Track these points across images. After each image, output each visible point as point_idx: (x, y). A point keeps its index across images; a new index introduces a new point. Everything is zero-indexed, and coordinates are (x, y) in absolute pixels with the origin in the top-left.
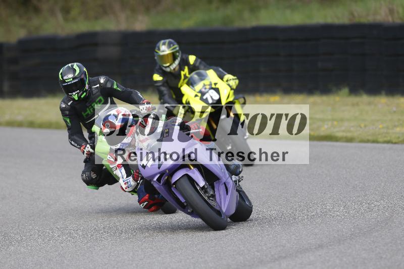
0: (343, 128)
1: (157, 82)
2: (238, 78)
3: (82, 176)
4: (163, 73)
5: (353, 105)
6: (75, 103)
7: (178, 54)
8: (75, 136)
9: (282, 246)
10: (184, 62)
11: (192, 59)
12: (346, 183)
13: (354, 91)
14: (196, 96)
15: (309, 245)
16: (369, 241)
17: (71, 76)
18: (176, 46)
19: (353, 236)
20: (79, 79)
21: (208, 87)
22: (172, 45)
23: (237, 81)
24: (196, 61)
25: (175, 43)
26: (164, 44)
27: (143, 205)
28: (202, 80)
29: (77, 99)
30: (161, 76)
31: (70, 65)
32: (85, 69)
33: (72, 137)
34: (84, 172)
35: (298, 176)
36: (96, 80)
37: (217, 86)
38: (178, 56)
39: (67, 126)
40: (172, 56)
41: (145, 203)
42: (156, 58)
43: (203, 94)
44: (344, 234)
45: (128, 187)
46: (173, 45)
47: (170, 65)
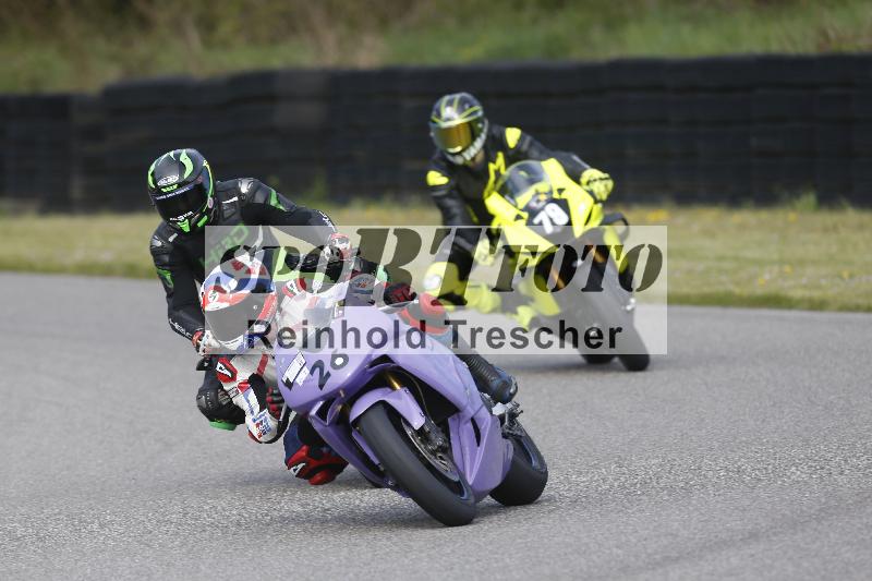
0: (804, 281)
1: (436, 188)
2: (613, 177)
3: (198, 399)
4: (449, 168)
5: (826, 230)
6: (183, 238)
7: (480, 125)
8: (181, 312)
9: (672, 534)
10: (496, 144)
11: (513, 136)
12: (809, 399)
13: (827, 200)
14: (518, 217)
15: (730, 534)
16: (859, 525)
17: (173, 179)
18: (477, 107)
19: (823, 514)
20: (192, 185)
21: (543, 197)
22: (467, 106)
23: (610, 184)
24: (521, 139)
25: (475, 102)
26: (450, 103)
27: (295, 470)
28: (532, 182)
29: (187, 229)
30: (444, 175)
31: (172, 154)
32: (205, 164)
33: (176, 314)
34: (202, 392)
35: (706, 384)
36: (230, 186)
37: (564, 196)
38: (481, 130)
39: (166, 288)
40: (468, 130)
41: (300, 466)
42: (432, 134)
43: (533, 213)
44: (805, 509)
45: (265, 433)
46: (471, 107)
47: (463, 150)
